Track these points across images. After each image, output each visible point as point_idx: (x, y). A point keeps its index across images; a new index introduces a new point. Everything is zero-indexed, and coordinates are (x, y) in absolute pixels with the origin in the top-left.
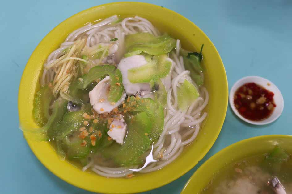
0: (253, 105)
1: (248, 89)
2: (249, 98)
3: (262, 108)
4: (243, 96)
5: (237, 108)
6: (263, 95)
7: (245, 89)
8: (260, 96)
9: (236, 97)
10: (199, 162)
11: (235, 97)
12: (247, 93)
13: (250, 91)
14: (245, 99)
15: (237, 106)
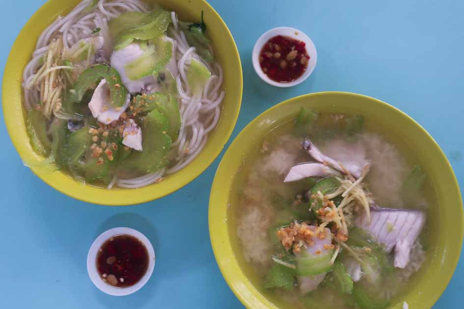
0: (283, 64)
1: (274, 45)
2: (278, 55)
3: (295, 64)
4: (269, 55)
5: (265, 73)
6: (293, 48)
7: (270, 46)
8: (290, 50)
9: (262, 58)
10: (225, 145)
12: (274, 51)
13: (277, 47)
14: (273, 58)
15: (266, 69)
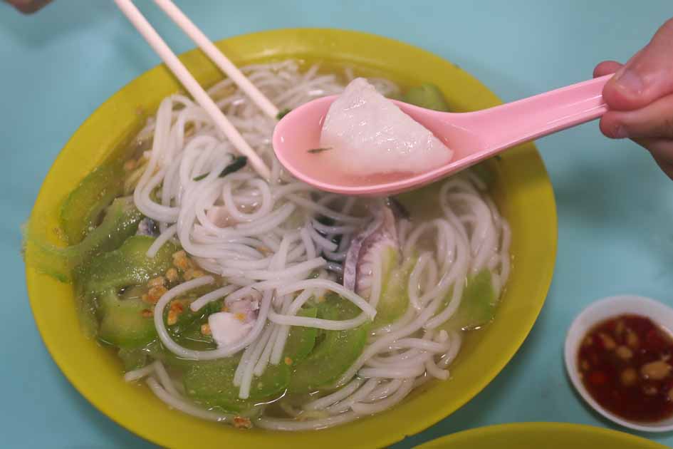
0: (628, 376)
1: (629, 330)
2: (625, 353)
3: (653, 391)
4: (610, 344)
5: (581, 369)
6: (666, 358)
7: (620, 328)
8: (655, 358)
9: (590, 341)
10: (407, 437)
11: (585, 340)
12: (622, 341)
13: (633, 338)
14: (612, 352)
15: (585, 365)
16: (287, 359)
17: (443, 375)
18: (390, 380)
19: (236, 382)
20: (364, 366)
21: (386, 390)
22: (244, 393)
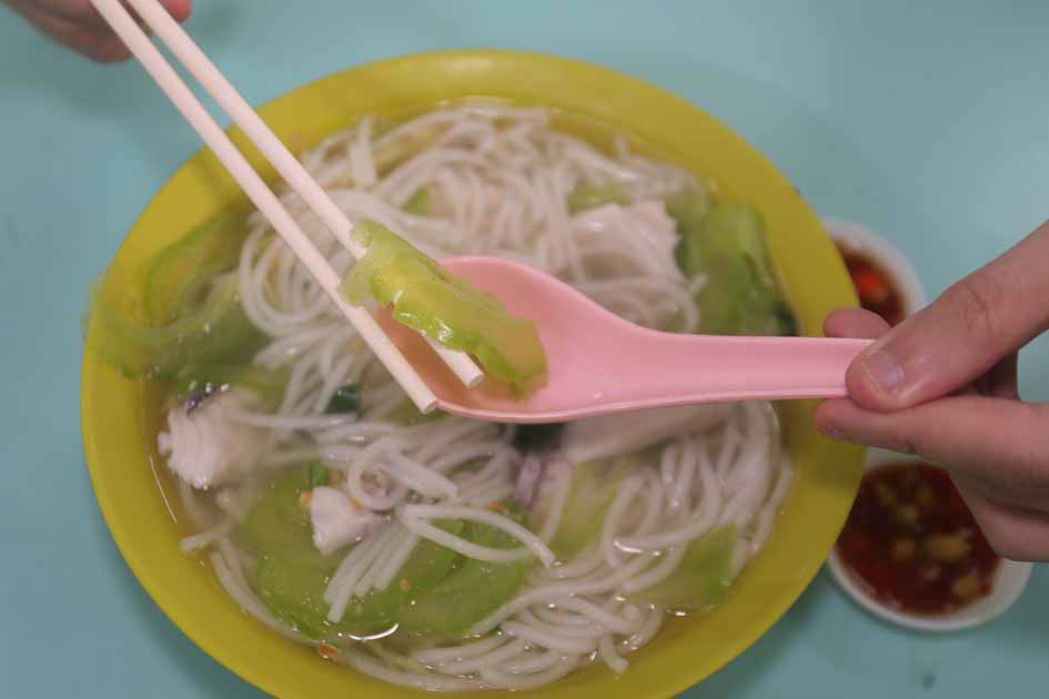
16: (404, 582)
17: (619, 665)
18: (542, 650)
19: (327, 597)
20: (512, 618)
21: (535, 663)
22: (335, 615)
